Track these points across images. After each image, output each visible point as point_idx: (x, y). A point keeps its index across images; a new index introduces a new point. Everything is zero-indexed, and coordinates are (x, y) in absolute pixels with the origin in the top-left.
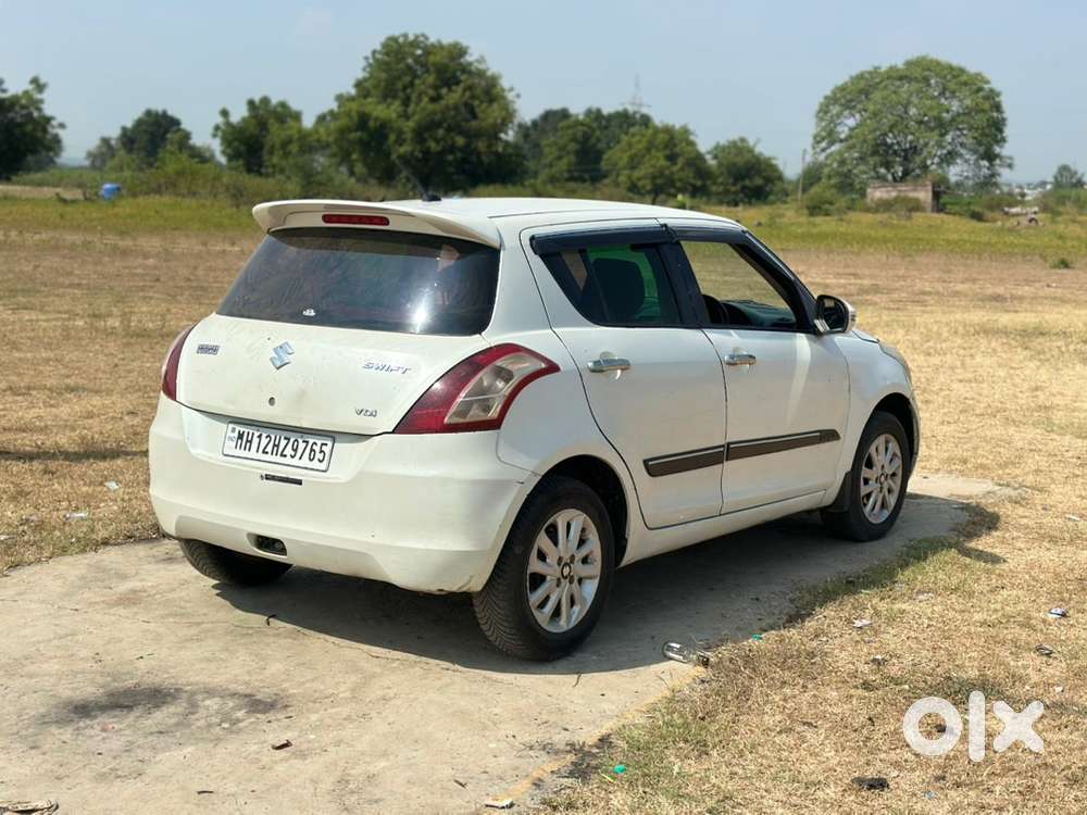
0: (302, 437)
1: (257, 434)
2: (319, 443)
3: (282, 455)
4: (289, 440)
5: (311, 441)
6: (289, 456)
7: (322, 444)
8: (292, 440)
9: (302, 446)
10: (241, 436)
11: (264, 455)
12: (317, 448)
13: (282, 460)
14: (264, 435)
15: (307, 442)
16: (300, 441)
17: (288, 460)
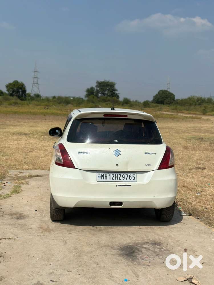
0: (125, 174)
2: (132, 175)
3: (119, 179)
4: (121, 175)
5: (129, 175)
6: (122, 179)
7: (133, 175)
8: (122, 175)
9: (126, 176)
10: (102, 176)
11: (113, 180)
12: (132, 176)
13: (120, 181)
14: (111, 175)
15: (128, 175)
16: (125, 175)
17: (122, 180)
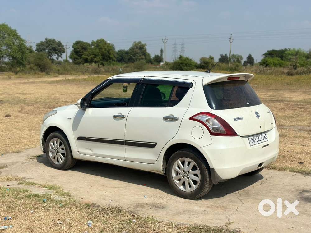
1: (254, 137)
